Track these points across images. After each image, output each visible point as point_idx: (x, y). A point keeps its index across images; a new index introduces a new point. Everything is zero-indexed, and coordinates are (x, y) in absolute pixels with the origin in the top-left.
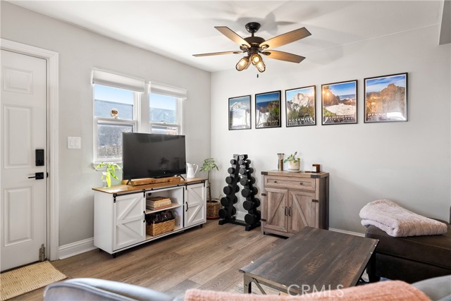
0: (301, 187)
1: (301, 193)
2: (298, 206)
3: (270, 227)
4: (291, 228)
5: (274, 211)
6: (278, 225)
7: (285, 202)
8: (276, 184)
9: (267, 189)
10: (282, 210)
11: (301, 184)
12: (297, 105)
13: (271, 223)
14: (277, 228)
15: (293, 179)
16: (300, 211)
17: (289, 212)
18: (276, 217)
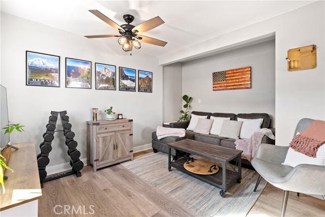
0: (123, 128)
1: (124, 132)
2: (122, 141)
3: (102, 163)
4: (117, 157)
5: (105, 150)
6: (108, 159)
7: (113, 141)
8: (106, 130)
9: (98, 135)
10: (111, 147)
11: (124, 127)
12: (104, 75)
13: (103, 159)
14: (108, 161)
15: (118, 124)
16: (123, 144)
17: (116, 147)
18: (107, 154)
